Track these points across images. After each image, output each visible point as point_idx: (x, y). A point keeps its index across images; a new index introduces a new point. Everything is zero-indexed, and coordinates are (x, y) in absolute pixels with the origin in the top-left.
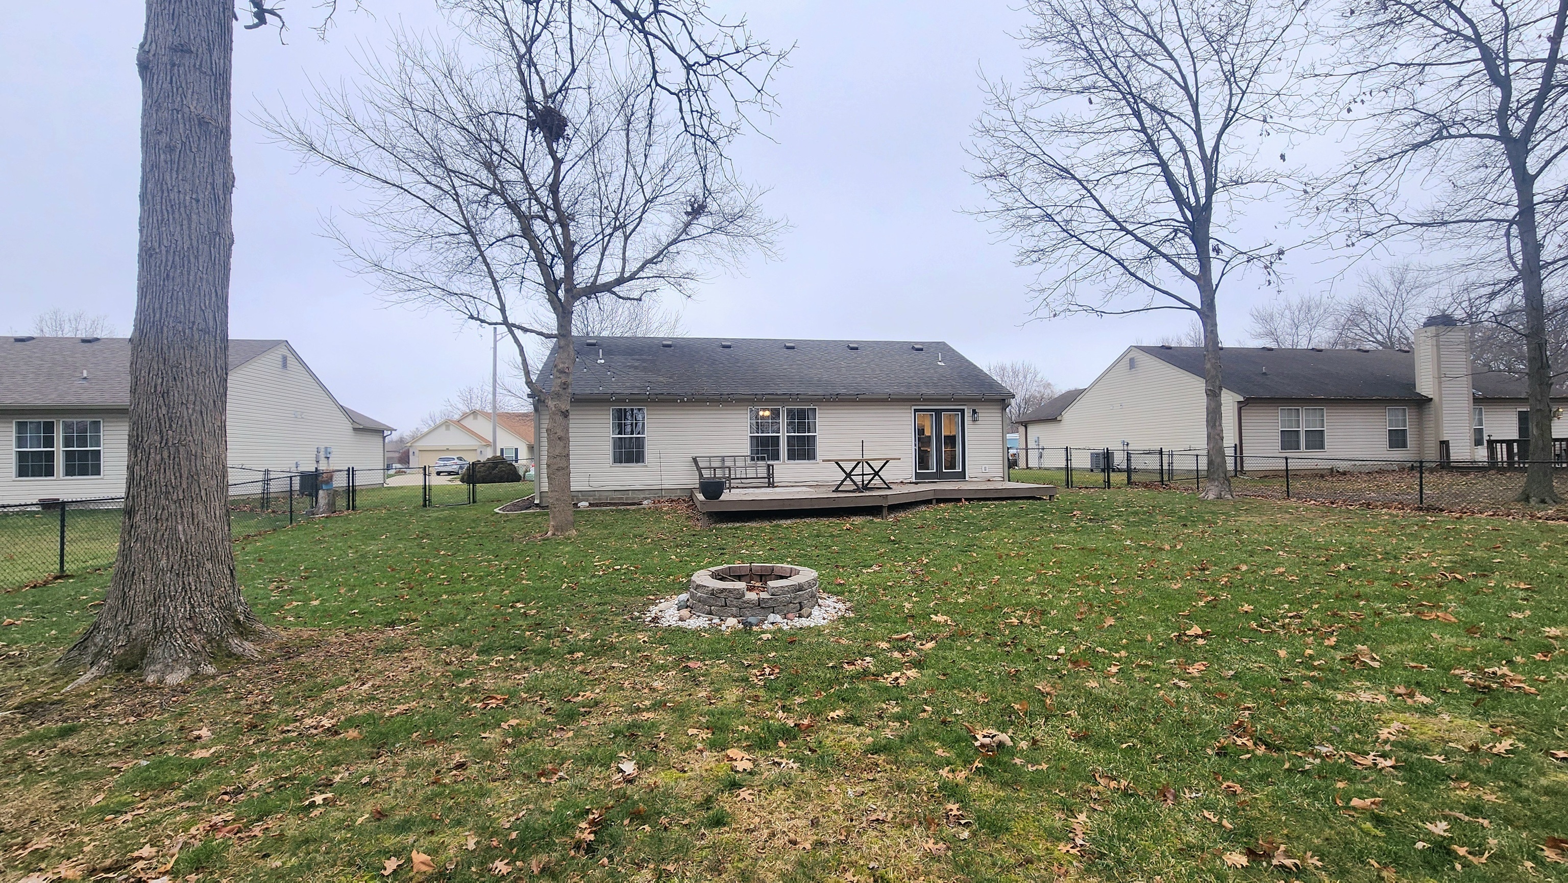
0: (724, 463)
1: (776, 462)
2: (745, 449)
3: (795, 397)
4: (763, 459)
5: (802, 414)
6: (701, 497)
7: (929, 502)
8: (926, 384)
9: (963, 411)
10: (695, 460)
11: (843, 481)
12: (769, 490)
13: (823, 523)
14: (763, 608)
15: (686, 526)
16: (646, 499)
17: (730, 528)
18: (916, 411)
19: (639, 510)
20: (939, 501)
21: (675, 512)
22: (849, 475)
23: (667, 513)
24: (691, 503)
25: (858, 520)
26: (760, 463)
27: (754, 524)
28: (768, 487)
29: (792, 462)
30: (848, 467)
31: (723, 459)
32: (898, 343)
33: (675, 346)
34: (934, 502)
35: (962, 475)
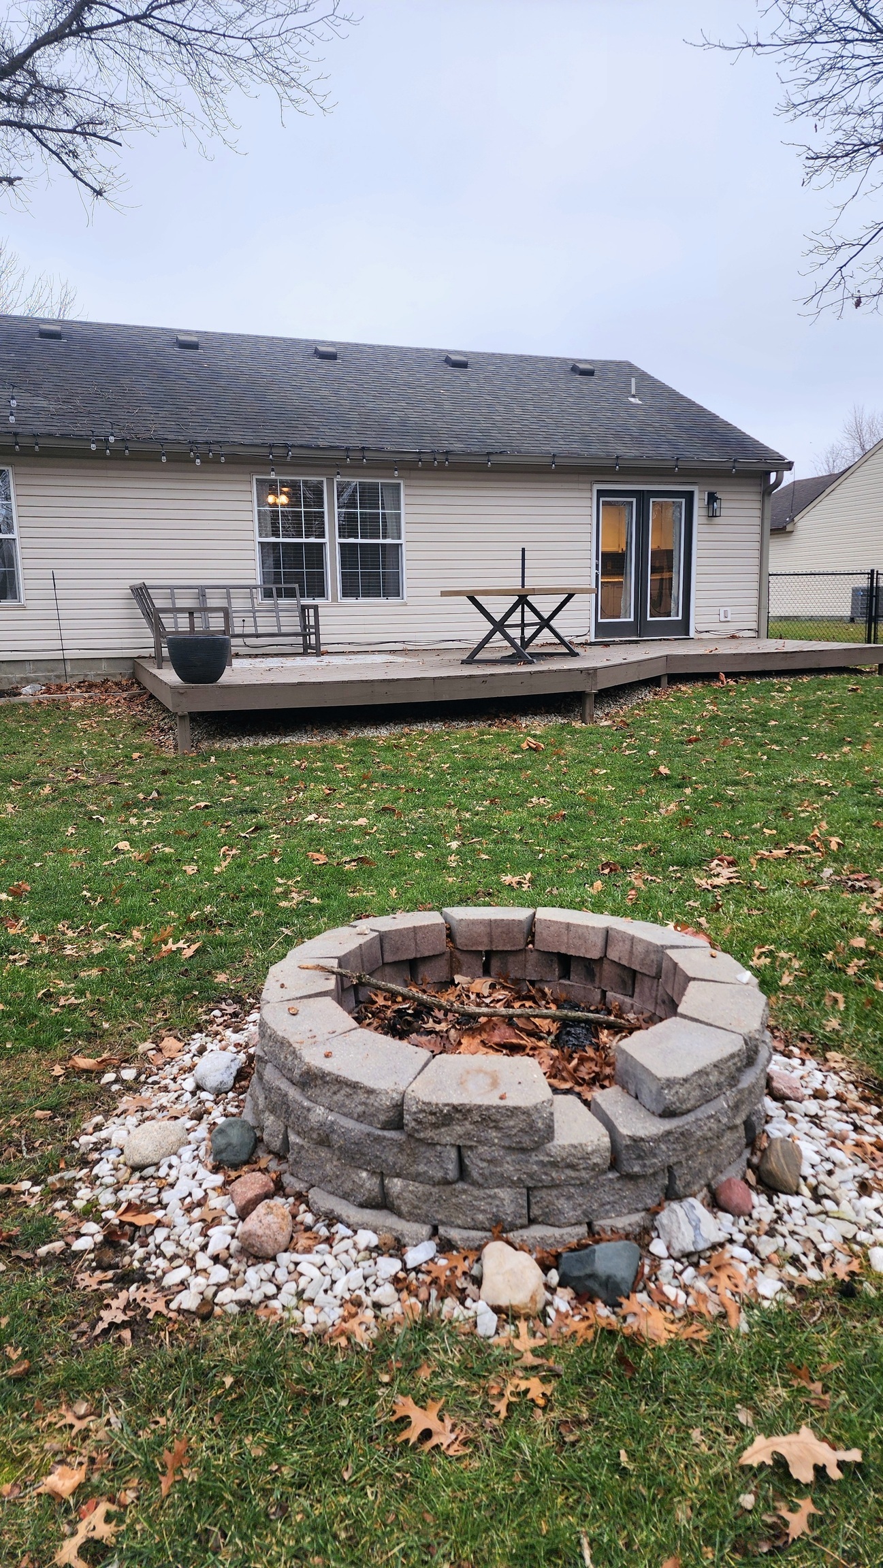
0: (204, 601)
1: (318, 601)
2: (252, 570)
3: (358, 455)
4: (290, 594)
5: (369, 495)
6: (169, 676)
7: (653, 682)
8: (616, 436)
9: (689, 496)
10: (141, 593)
11: (487, 640)
12: (312, 661)
13: (465, 733)
14: (631, 1177)
15: (138, 748)
16: (28, 681)
17: (251, 752)
18: (601, 493)
19: (14, 707)
20: (676, 679)
21: (102, 712)
22: (499, 626)
23: (82, 714)
24: (135, 690)
25: (537, 726)
26: (284, 602)
27: (304, 740)
28: (305, 654)
29: (352, 600)
30: (498, 606)
31: (202, 592)
32: (544, 359)
33: (70, 338)
34: (664, 681)
35: (683, 627)
